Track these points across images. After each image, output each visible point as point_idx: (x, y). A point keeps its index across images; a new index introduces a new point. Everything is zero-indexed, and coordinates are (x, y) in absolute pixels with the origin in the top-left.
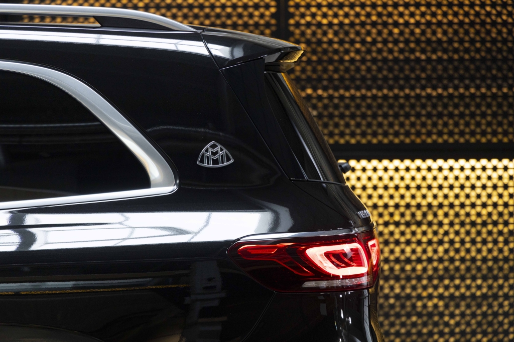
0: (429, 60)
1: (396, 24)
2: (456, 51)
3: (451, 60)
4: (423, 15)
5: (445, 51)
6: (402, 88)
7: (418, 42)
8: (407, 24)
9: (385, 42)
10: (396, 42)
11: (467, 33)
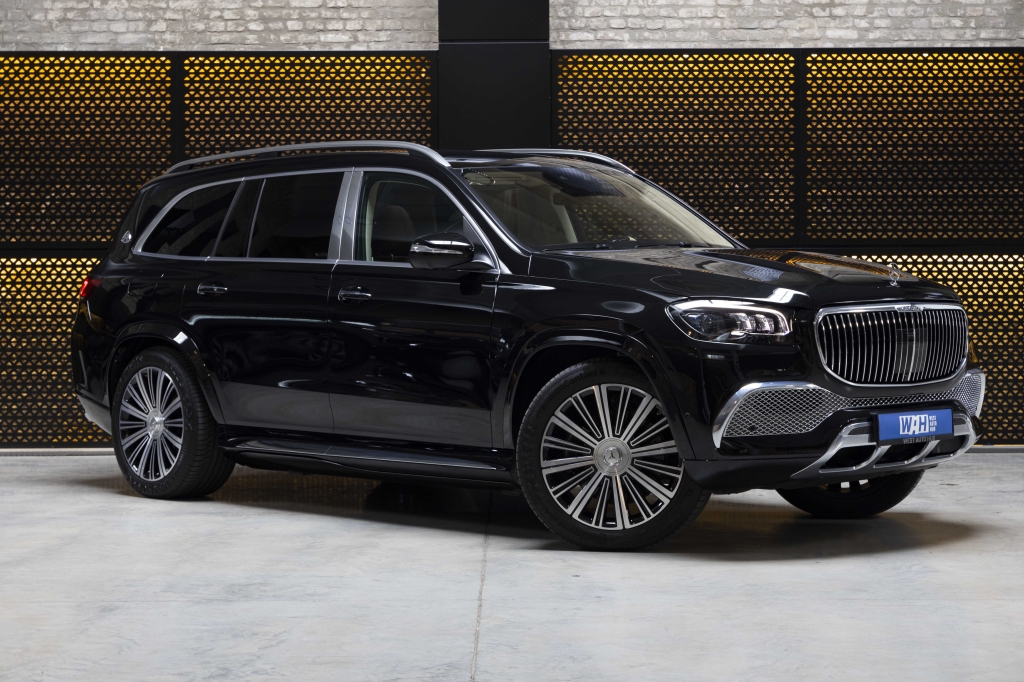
0: (935, 162)
1: (905, 129)
3: (955, 162)
5: (951, 154)
6: (910, 188)
7: (925, 145)
8: (915, 129)
9: (895, 146)
10: (905, 146)
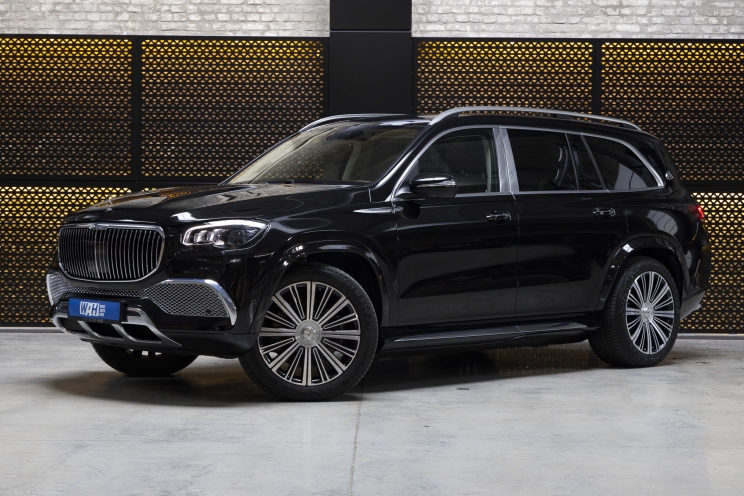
2: (715, 118)
4: (693, 93)
9: (666, 111)
11: (723, 106)
